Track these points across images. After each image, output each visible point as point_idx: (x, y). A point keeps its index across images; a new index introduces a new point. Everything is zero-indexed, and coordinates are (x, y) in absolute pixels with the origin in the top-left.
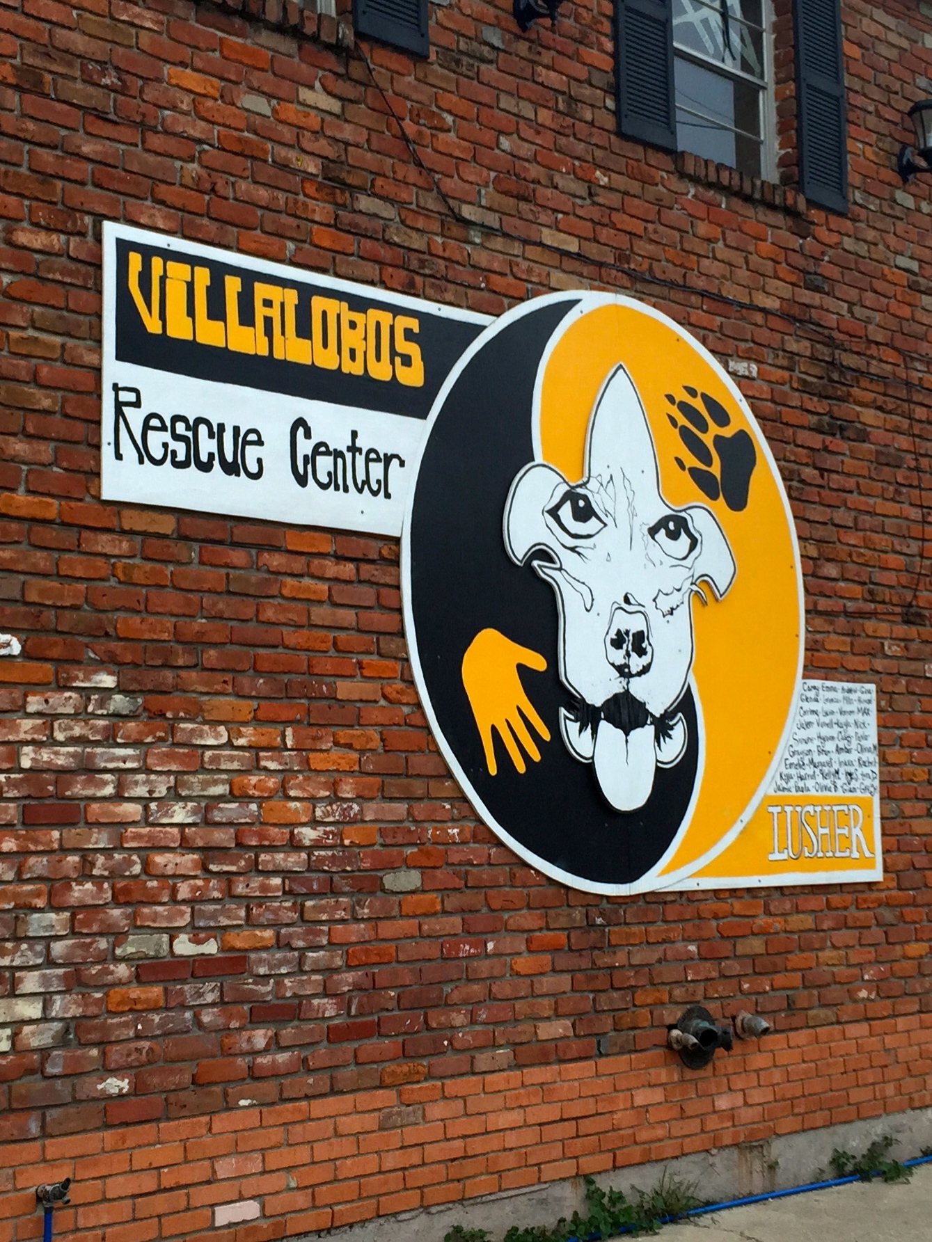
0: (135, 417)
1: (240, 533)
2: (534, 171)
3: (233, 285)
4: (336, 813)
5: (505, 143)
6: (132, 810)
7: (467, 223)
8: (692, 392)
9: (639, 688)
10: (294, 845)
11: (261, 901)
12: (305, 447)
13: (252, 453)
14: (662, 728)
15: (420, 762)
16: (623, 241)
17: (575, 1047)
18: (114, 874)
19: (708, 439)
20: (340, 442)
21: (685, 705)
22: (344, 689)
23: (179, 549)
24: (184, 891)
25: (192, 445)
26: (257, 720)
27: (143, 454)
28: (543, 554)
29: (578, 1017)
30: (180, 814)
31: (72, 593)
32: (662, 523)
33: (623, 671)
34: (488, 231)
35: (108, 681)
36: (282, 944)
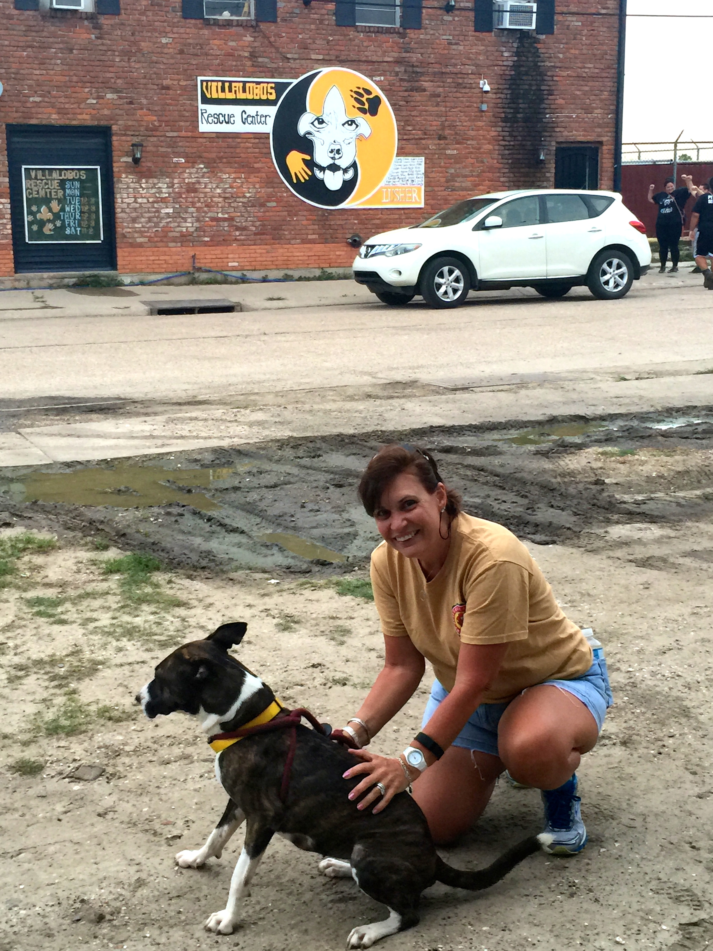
0: (206, 115)
1: (230, 135)
2: (309, 41)
3: (227, 85)
4: (255, 191)
5: (300, 36)
6: (208, 190)
7: (289, 59)
8: (359, 88)
9: (337, 162)
10: (245, 197)
11: (237, 207)
12: (245, 116)
13: (232, 119)
14: (345, 171)
15: (276, 180)
16: (338, 53)
17: (318, 241)
18: (205, 201)
19: (364, 99)
20: (254, 114)
21: (354, 165)
22: (256, 165)
23: (217, 140)
24: (220, 205)
25: (218, 119)
26: (235, 172)
27: (208, 122)
28: (309, 133)
29: (319, 234)
30: (218, 191)
31: (194, 150)
32: (347, 122)
33: (333, 158)
34: (295, 59)
35: (202, 166)
36: (243, 216)
